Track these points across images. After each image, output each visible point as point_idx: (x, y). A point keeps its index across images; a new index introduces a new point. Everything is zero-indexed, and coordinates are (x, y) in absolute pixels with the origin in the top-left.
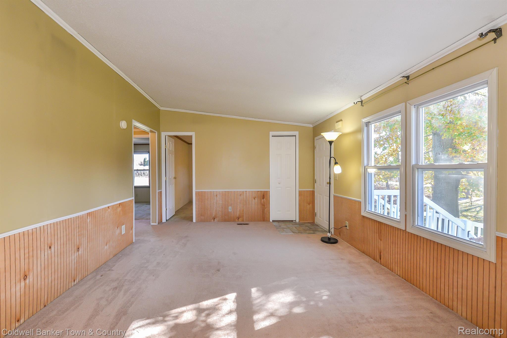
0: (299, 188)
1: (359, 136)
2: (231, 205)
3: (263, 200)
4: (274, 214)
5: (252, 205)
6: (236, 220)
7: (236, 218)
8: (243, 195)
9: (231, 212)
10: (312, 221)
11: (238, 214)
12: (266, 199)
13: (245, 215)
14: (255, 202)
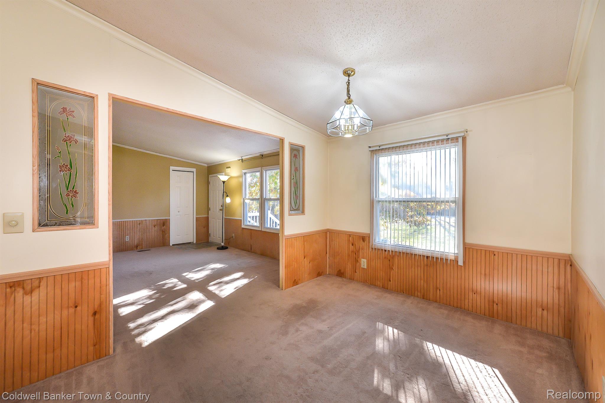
0: (196, 215)
1: (240, 179)
2: (128, 235)
3: (163, 227)
4: (174, 238)
5: (152, 232)
6: (134, 249)
7: (134, 247)
8: (142, 224)
9: (128, 242)
10: (206, 241)
11: (136, 242)
12: (166, 226)
13: (144, 244)
14: (155, 230)
